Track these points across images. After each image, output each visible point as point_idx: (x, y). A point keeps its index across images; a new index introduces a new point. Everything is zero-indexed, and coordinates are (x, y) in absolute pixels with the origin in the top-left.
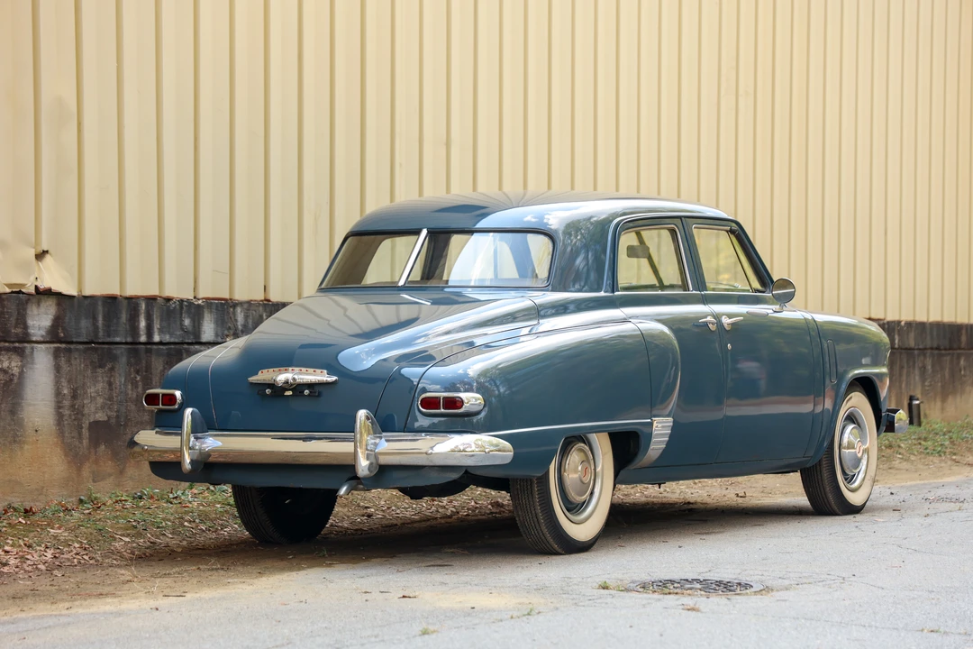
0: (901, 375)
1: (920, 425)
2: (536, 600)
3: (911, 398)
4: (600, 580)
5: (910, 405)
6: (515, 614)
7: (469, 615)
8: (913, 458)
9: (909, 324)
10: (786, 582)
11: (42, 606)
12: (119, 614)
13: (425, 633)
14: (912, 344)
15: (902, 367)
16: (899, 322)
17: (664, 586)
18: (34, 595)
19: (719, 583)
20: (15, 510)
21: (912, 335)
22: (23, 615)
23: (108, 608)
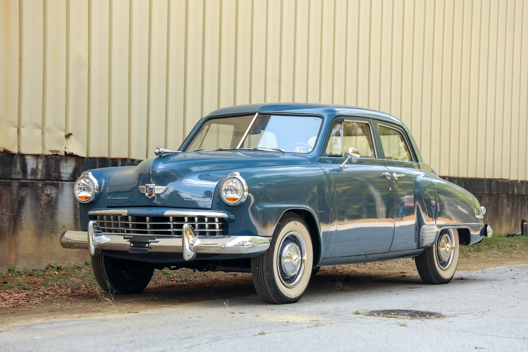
0: (517, 209)
2: (321, 318)
3: (523, 221)
4: (355, 310)
5: (522, 225)
6: (310, 325)
7: (286, 325)
8: (523, 252)
9: (522, 182)
10: (453, 313)
11: (65, 315)
12: (105, 320)
13: (263, 333)
14: (524, 193)
15: (518, 205)
16: (517, 181)
17: (387, 313)
18: (61, 310)
19: (417, 312)
20: (52, 267)
21: (524, 188)
22: (56, 320)
23: (99, 318)
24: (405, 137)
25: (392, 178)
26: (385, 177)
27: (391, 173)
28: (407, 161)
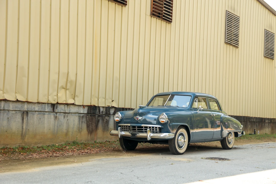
0: (253, 126)
1: (256, 134)
2: (190, 160)
3: (255, 130)
4: (201, 157)
5: (254, 131)
6: (187, 162)
7: (179, 162)
8: (254, 140)
9: (254, 117)
10: (233, 159)
11: (111, 156)
12: (123, 158)
13: (172, 164)
14: (255, 121)
15: (253, 125)
16: (253, 117)
17: (212, 158)
18: (110, 155)
19: (221, 158)
20: (107, 141)
21: (255, 119)
22: (108, 158)
23: (121, 157)
24: (217, 102)
25: (213, 115)
26: (211, 115)
27: (213, 114)
28: (218, 110)
